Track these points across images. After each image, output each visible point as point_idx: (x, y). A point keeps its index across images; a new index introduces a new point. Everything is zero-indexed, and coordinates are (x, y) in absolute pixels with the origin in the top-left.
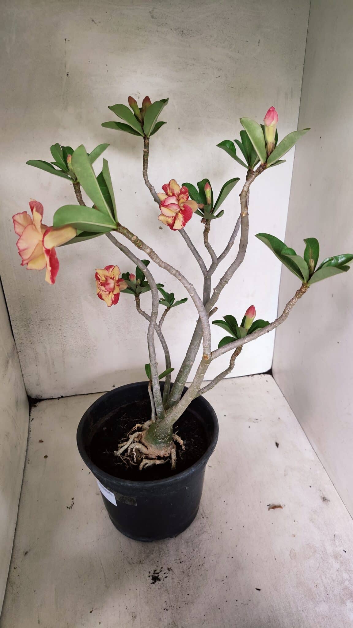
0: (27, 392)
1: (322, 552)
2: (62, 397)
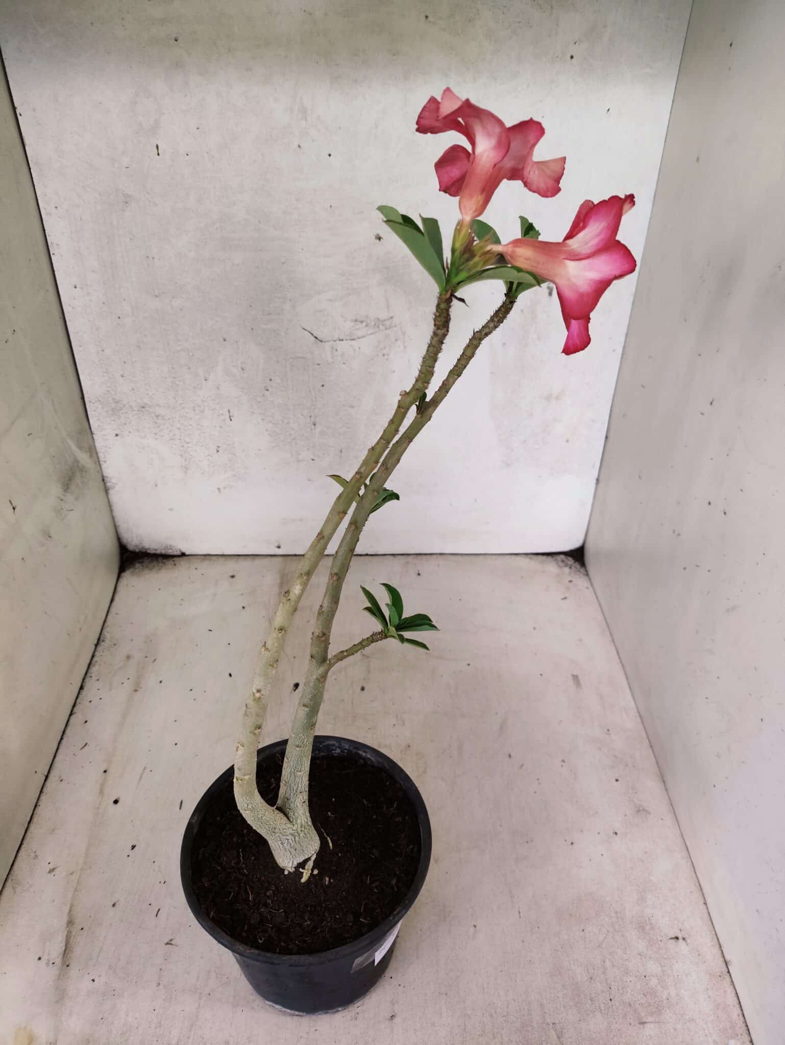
0: (119, 539)
2: (183, 555)
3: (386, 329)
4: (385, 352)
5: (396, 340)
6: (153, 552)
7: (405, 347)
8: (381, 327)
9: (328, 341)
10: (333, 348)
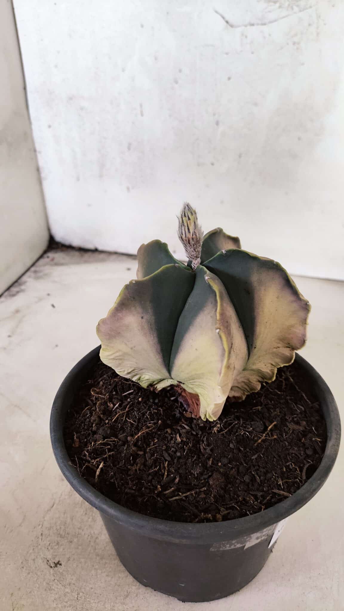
3: (300, 11)
4: (296, 39)
5: (310, 25)
7: (318, 34)
8: (296, 9)
9: (239, 26)
10: (243, 35)
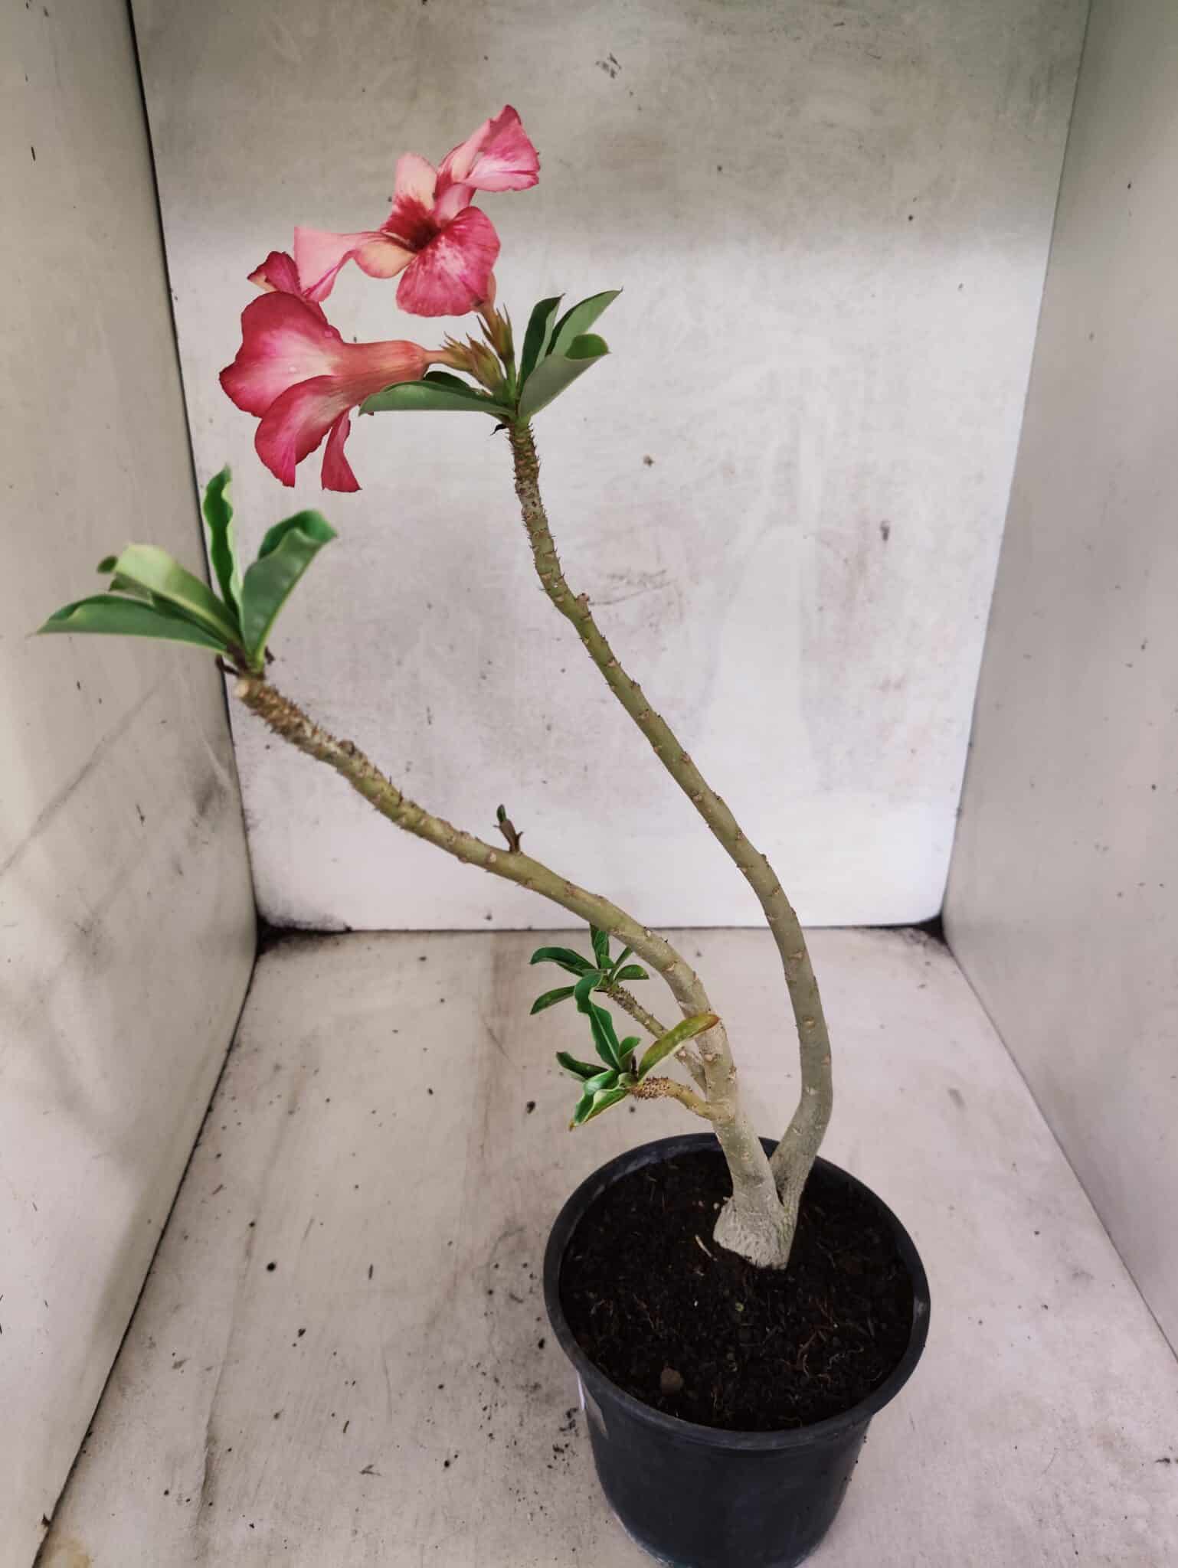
0: (256, 907)
1: (1064, 1421)
2: (348, 931)
6: (304, 927)
